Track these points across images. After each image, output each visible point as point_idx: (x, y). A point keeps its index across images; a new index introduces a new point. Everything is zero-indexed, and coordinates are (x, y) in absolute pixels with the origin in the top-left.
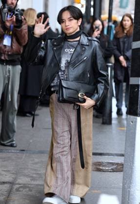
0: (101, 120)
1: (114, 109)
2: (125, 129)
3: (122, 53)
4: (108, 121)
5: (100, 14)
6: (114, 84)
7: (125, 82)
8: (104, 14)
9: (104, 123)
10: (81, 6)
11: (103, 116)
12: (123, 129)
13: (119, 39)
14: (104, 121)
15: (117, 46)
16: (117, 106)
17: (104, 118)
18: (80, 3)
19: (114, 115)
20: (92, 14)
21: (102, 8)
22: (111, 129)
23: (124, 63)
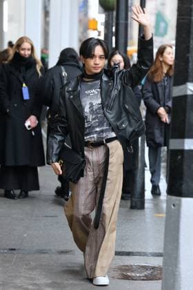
0: (129, 203)
1: (148, 186)
2: (164, 215)
3: (162, 103)
4: (138, 204)
5: (126, 45)
8: (133, 45)
9: (132, 207)
10: (98, 33)
11: (131, 197)
12: (161, 215)
14: (134, 204)
16: (152, 181)
17: (133, 199)
18: (96, 29)
19: (148, 195)
20: (114, 45)
21: (129, 36)
22: (144, 215)
23: (166, 118)
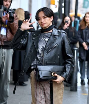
0: (69, 88)
1: (79, 80)
2: (87, 94)
3: (85, 40)
4: (74, 89)
5: (69, 12)
6: (79, 62)
7: (86, 61)
8: (72, 12)
9: (71, 90)
10: (55, 6)
11: (71, 85)
12: (85, 94)
13: (82, 30)
14: (72, 89)
15: (81, 35)
16: (81, 78)
17: (72, 86)
18: (54, 4)
19: (79, 84)
20: (63, 12)
21: (71, 8)
22: (77, 94)
23: (86, 48)
